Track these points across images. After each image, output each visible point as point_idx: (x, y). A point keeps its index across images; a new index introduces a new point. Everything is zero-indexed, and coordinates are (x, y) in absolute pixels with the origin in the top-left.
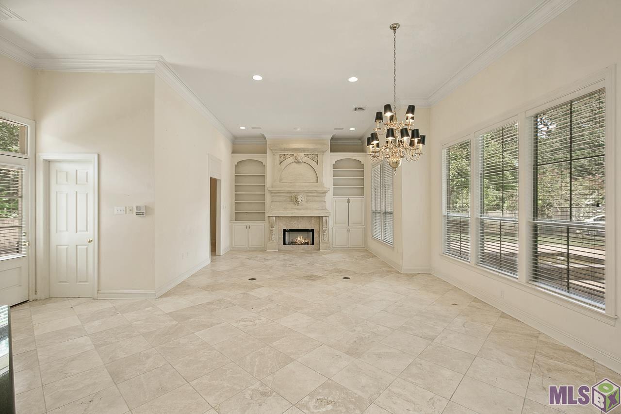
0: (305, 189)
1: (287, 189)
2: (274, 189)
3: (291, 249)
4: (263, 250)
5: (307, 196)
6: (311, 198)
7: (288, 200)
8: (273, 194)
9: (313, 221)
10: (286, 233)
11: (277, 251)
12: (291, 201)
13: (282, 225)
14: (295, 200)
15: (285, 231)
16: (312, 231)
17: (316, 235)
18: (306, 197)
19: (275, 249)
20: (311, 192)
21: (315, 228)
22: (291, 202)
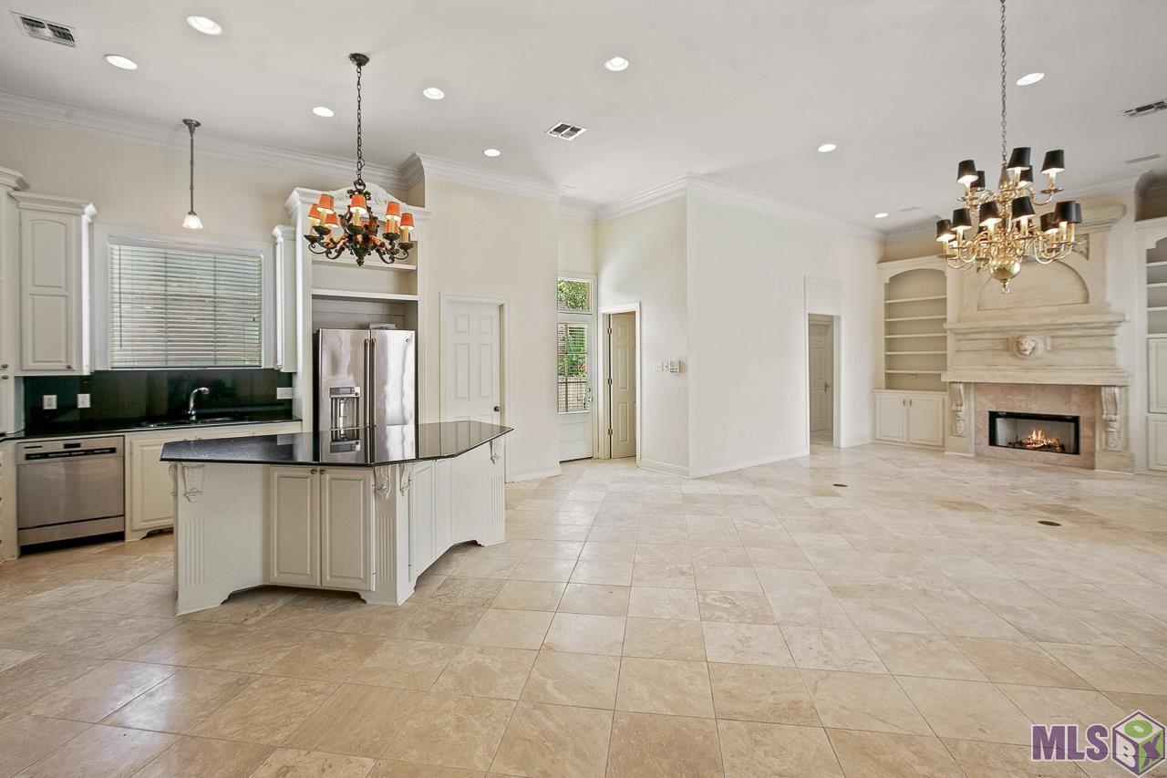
0: (1047, 321)
1: (993, 324)
2: (960, 326)
3: (1011, 456)
4: (939, 449)
5: (1053, 337)
6: (1067, 340)
7: (998, 348)
8: (959, 337)
9: (1075, 398)
10: (998, 420)
11: (972, 455)
12: (1007, 349)
13: (985, 401)
14: (1013, 346)
15: (993, 416)
16: (1075, 420)
17: (1084, 431)
18: (1049, 340)
19: (966, 452)
20: (1066, 327)
21: (1083, 415)
22: (1005, 353)
